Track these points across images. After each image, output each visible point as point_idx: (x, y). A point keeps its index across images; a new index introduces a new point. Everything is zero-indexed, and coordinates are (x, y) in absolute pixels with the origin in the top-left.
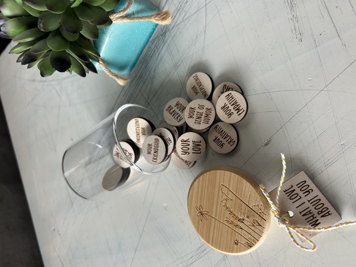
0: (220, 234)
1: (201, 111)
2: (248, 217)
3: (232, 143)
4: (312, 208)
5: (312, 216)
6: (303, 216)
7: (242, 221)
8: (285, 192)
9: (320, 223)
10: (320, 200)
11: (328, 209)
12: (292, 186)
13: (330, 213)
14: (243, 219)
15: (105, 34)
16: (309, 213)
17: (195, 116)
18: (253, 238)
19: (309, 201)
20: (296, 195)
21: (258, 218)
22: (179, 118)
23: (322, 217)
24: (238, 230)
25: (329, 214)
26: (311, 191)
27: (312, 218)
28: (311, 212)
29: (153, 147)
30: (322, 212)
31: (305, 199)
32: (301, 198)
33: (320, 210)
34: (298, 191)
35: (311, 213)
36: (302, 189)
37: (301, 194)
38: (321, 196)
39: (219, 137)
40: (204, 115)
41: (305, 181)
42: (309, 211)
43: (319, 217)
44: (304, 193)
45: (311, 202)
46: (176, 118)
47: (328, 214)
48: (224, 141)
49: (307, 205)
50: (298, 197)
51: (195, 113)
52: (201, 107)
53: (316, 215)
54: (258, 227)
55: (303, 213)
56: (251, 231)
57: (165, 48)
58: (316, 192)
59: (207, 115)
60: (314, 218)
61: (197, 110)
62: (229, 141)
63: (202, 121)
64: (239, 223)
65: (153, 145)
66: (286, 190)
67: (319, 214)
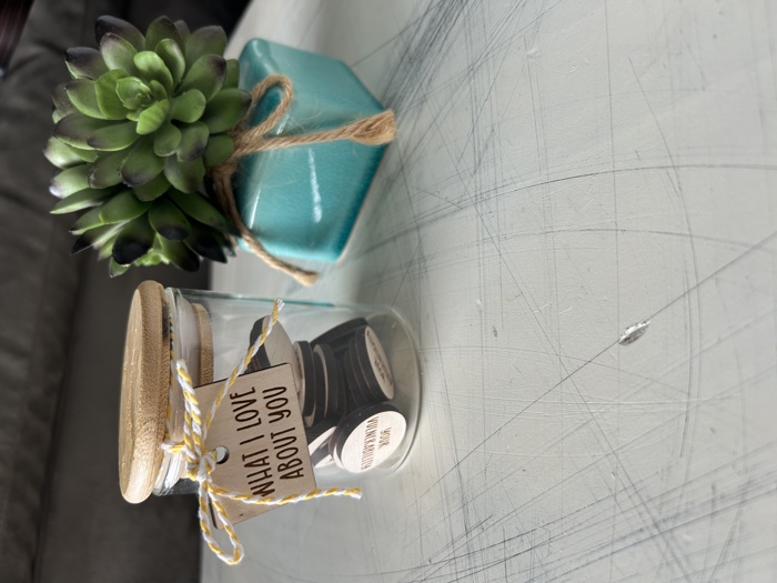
4: (272, 454)
5: (265, 471)
6: (246, 466)
8: (232, 398)
9: (273, 490)
10: (295, 439)
11: (301, 462)
12: (254, 391)
13: (301, 473)
16: (261, 462)
19: (273, 435)
20: (254, 414)
23: (281, 478)
25: (299, 476)
26: (286, 414)
27: (262, 475)
28: (267, 461)
30: (287, 467)
31: (266, 428)
32: (260, 423)
33: (286, 461)
34: (260, 405)
35: (264, 464)
36: (270, 405)
37: (264, 414)
38: (299, 431)
41: (285, 389)
42: (263, 459)
43: (276, 476)
44: (270, 415)
45: (276, 438)
47: (296, 474)
49: (267, 443)
50: (255, 420)
53: (273, 471)
55: (248, 460)
58: (295, 420)
60: (267, 477)
66: (237, 396)
67: (279, 470)
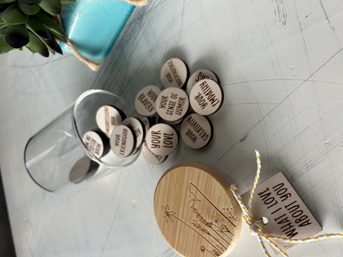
0: (186, 238)
1: (174, 101)
2: (216, 221)
3: (205, 138)
4: (289, 216)
5: (289, 224)
6: (278, 223)
7: (209, 225)
8: (259, 195)
9: (297, 233)
10: (299, 206)
11: (307, 217)
12: (268, 189)
13: (309, 222)
14: (211, 224)
15: (74, 12)
16: (285, 221)
17: (167, 106)
18: (221, 246)
19: (286, 207)
20: (272, 199)
21: (227, 223)
22: (150, 107)
23: (299, 226)
24: (205, 235)
25: (309, 224)
26: (288, 195)
27: (288, 226)
28: (288, 219)
29: (121, 138)
30: (300, 220)
31: (281, 204)
32: (277, 202)
33: (298, 218)
34: (274, 194)
35: (287, 221)
36: (279, 193)
37: (277, 198)
38: (299, 202)
39: (192, 130)
40: (177, 105)
41: (283, 184)
42: (286, 219)
43: (296, 226)
44: (281, 198)
45: (288, 208)
46: (147, 107)
47: (306, 223)
48: (197, 135)
49: (284, 211)
50: (274, 202)
51: (168, 103)
52: (174, 96)
53: (293, 223)
54: (226, 233)
55: (278, 221)
56: (219, 238)
57: (141, 32)
58: (295, 197)
59: (180, 106)
60: (291, 227)
61: (170, 99)
62: (203, 134)
63: (174, 112)
64: (207, 228)
65: (121, 136)
66: (261, 193)
67: (296, 223)
